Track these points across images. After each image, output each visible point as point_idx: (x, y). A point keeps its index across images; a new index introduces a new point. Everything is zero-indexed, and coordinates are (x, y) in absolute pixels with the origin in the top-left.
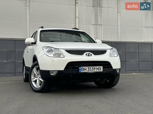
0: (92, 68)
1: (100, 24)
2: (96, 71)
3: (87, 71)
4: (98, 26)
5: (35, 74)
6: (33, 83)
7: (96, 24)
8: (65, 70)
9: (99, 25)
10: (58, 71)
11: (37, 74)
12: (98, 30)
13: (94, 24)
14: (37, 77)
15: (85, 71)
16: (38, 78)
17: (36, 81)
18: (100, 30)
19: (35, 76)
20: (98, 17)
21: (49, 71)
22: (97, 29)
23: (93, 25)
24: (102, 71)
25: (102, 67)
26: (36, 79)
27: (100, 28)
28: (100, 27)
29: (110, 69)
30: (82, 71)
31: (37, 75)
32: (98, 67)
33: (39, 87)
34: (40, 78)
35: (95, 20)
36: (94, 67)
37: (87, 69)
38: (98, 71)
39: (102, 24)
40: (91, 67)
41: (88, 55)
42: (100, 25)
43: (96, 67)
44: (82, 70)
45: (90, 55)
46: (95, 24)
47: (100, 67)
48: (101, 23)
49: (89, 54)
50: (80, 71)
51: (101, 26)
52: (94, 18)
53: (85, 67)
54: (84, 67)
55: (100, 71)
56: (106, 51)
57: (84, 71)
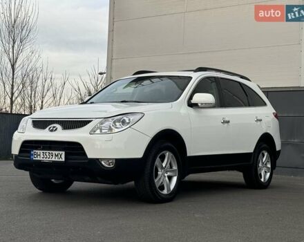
0: (47, 154)
2: (53, 159)
3: (41, 159)
25: (64, 153)
32: (57, 152)
36: (51, 152)
37: (42, 156)
38: (57, 159)
41: (51, 129)
43: (54, 152)
44: (35, 156)
47: (61, 152)
50: (32, 157)
54: (36, 151)
55: (61, 160)
57: (37, 159)
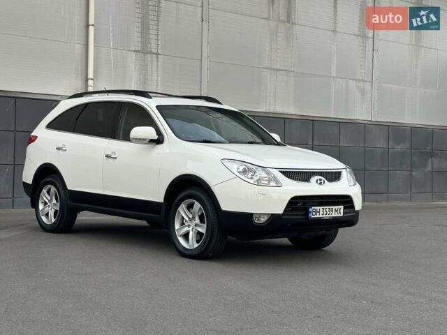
0: (327, 210)
1: (154, 51)
2: (333, 215)
3: (321, 216)
4: (149, 57)
5: (183, 218)
6: (181, 240)
7: (144, 51)
8: (285, 213)
9: (151, 53)
10: (272, 214)
11: (189, 218)
12: (149, 67)
13: (137, 49)
14: (189, 226)
15: (318, 216)
16: (191, 228)
17: (186, 236)
18: (155, 68)
19: (183, 224)
20: (148, 29)
21: (252, 215)
22: (147, 65)
23: (135, 51)
24: (342, 215)
25: (342, 207)
26: (186, 229)
27: (155, 64)
28: (155, 60)
29: (351, 210)
30: (313, 216)
31: (187, 219)
32: (337, 207)
33: (196, 245)
34: (196, 225)
35: (141, 37)
36: (331, 207)
37: (321, 212)
38: (336, 215)
39: (159, 52)
40: (327, 207)
41: (319, 182)
42: (154, 53)
43: (334, 207)
44: (314, 213)
45: (322, 181)
46: (140, 49)
47: (340, 207)
48: (158, 49)
49: (320, 180)
50: (310, 215)
51: (157, 57)
52: (139, 30)
53: (318, 208)
54: (316, 208)
55: (340, 215)
56: (340, 172)
57: (315, 216)
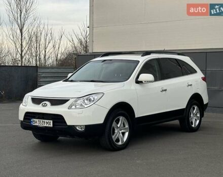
0: (42, 122)
3: (38, 125)
15: (36, 124)
32: (47, 121)
47: (50, 121)
